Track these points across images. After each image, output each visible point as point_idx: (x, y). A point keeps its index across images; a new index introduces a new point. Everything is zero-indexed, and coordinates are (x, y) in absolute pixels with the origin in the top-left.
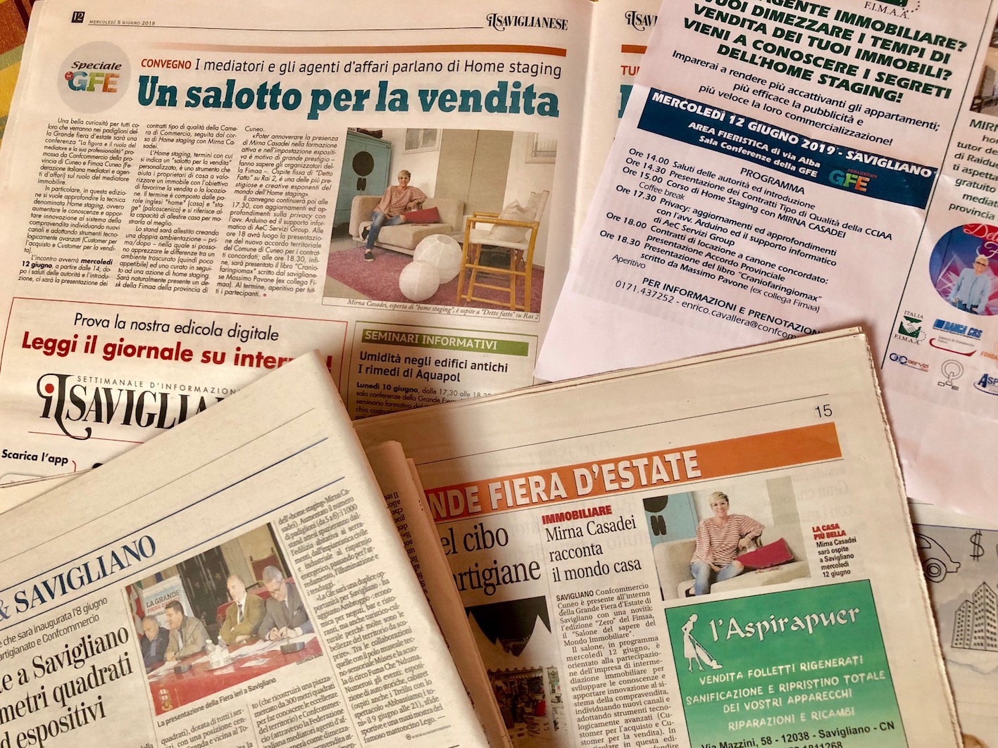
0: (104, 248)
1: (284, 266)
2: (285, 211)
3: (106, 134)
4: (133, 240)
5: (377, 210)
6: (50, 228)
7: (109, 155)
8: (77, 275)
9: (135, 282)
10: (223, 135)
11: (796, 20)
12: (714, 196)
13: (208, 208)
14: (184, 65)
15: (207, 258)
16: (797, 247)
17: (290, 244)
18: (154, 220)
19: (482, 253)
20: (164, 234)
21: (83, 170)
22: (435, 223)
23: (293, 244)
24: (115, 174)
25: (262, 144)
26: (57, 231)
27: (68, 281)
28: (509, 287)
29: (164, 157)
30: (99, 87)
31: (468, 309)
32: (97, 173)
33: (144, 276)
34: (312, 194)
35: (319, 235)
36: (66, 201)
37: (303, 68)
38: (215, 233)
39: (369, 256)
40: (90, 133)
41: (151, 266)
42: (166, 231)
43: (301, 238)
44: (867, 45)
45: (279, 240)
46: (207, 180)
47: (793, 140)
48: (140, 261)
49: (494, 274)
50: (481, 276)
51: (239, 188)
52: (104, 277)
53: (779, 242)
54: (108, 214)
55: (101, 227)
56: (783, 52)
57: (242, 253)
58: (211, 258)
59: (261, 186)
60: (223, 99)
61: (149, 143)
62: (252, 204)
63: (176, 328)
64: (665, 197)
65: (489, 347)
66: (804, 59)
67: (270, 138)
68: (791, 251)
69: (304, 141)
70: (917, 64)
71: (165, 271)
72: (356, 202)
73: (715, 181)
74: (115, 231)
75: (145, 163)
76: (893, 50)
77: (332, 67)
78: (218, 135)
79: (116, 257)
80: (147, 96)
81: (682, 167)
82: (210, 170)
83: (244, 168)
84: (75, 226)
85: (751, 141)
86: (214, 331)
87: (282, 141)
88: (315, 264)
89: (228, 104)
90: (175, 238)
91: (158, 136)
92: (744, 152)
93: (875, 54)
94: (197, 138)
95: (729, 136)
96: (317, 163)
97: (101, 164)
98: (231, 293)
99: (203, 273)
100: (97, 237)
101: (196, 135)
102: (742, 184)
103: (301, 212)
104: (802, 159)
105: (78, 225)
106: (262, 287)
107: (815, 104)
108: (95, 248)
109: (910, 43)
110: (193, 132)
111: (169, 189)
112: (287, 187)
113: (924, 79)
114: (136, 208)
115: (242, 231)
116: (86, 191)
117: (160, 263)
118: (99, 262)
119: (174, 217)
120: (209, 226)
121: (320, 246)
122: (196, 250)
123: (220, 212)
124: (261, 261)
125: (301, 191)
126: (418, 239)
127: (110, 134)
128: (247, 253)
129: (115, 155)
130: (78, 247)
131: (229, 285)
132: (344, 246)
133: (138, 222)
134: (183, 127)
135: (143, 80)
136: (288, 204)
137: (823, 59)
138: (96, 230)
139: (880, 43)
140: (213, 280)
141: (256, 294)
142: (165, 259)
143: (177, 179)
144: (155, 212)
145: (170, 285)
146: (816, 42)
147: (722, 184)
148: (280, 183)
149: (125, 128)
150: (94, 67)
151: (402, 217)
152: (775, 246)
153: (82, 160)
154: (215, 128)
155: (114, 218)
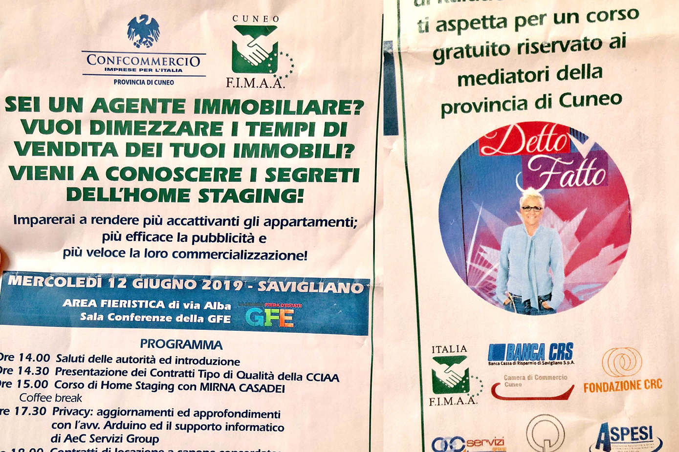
11: (149, 127)
12: (117, 386)
16: (232, 421)
44: (244, 136)
47: (190, 284)
53: (212, 420)
56: (145, 174)
64: (57, 404)
66: (174, 175)
68: (228, 428)
70: (310, 146)
73: (114, 366)
76: (276, 135)
81: (69, 359)
85: (141, 302)
92: (137, 318)
93: (256, 146)
95: (114, 304)
102: (147, 360)
104: (208, 305)
107: (204, 231)
109: (295, 119)
113: (323, 163)
137: (196, 169)
139: (258, 129)
146: (182, 150)
147: (122, 367)
152: (207, 427)
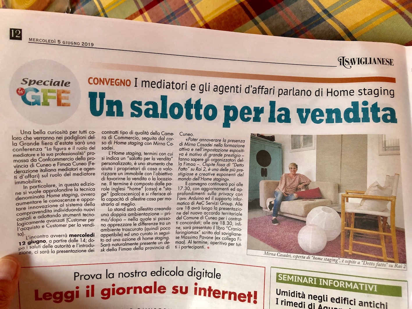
0: (85, 225)
1: (219, 228)
2: (215, 191)
3: (67, 141)
4: (108, 218)
5: (277, 190)
6: (37, 215)
7: (74, 157)
8: (68, 246)
9: (115, 247)
10: (163, 139)
13: (161, 192)
14: (125, 83)
15: (165, 226)
17: (221, 213)
18: (121, 202)
19: (356, 219)
20: (131, 212)
21: (54, 170)
22: (318, 198)
23: (223, 214)
24: (83, 171)
25: (194, 145)
26: (43, 216)
27: (62, 252)
28: (380, 244)
29: (120, 156)
30: (53, 102)
31: (351, 260)
32: (67, 171)
33: (121, 242)
34: (232, 180)
35: (240, 207)
36: (45, 195)
37: (216, 89)
38: (168, 209)
39: (275, 221)
40: (54, 141)
41: (125, 235)
42: (132, 210)
43: (228, 209)
45: (214, 211)
46: (157, 172)
48: (116, 232)
49: (367, 235)
50: (357, 236)
51: (181, 177)
52: (91, 245)
54: (84, 200)
55: (79, 210)
57: (190, 220)
58: (168, 226)
59: (196, 174)
60: (160, 111)
61: (107, 146)
62: (192, 187)
63: (151, 273)
65: (371, 290)
67: (198, 141)
69: (222, 143)
71: (136, 237)
72: (262, 184)
74: (91, 212)
75: (105, 161)
77: (236, 89)
78: (160, 139)
79: (97, 230)
80: (98, 109)
82: (157, 164)
83: (182, 162)
84: (57, 211)
86: (177, 273)
87: (207, 143)
88: (239, 227)
89: (164, 115)
90: (140, 214)
91: (113, 140)
94: (144, 141)
96: (233, 158)
97: (69, 164)
98: (186, 247)
99: (164, 236)
100: (77, 217)
101: (143, 139)
103: (226, 192)
105: (60, 210)
106: (206, 243)
108: (78, 226)
110: (140, 136)
111: (129, 179)
112: (214, 174)
114: (105, 194)
115: (187, 206)
116: (61, 185)
117: (131, 232)
118: (83, 236)
119: (136, 199)
120: (164, 204)
121: (241, 215)
122: (156, 221)
123: (169, 194)
124: (203, 225)
125: (223, 177)
126: (308, 209)
127: (71, 141)
128: (193, 221)
129: (79, 156)
130: (64, 226)
131: (184, 243)
132: (257, 214)
133: (108, 205)
134: (131, 133)
135: (92, 96)
136: (217, 187)
138: (75, 213)
140: (172, 240)
141: (203, 247)
142: (135, 229)
143: (133, 171)
144: (121, 197)
145: (142, 246)
148: (209, 172)
149: (83, 135)
150: (44, 84)
151: (295, 195)
153: (52, 163)
154: (156, 133)
155: (89, 202)
